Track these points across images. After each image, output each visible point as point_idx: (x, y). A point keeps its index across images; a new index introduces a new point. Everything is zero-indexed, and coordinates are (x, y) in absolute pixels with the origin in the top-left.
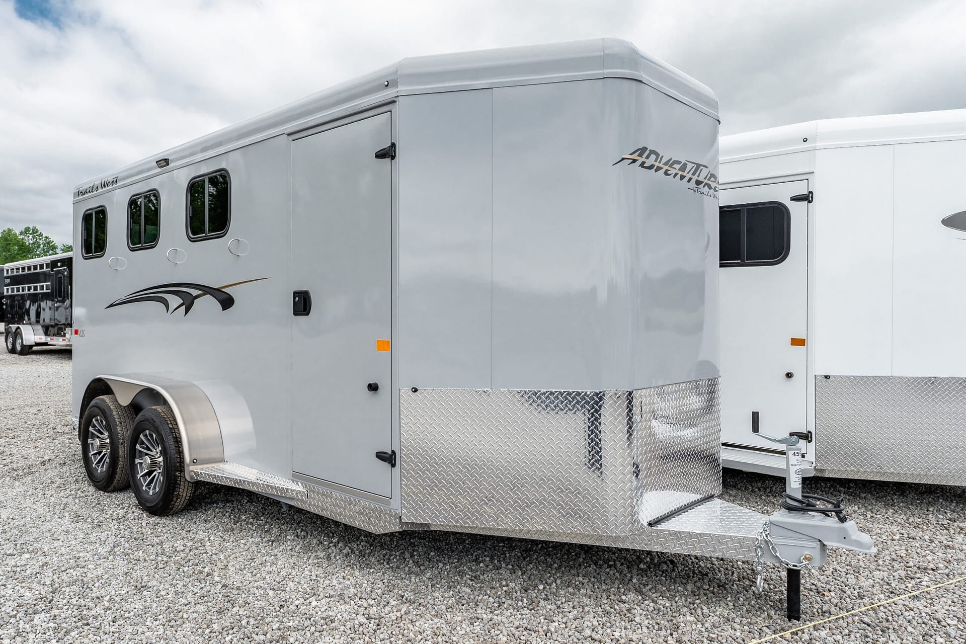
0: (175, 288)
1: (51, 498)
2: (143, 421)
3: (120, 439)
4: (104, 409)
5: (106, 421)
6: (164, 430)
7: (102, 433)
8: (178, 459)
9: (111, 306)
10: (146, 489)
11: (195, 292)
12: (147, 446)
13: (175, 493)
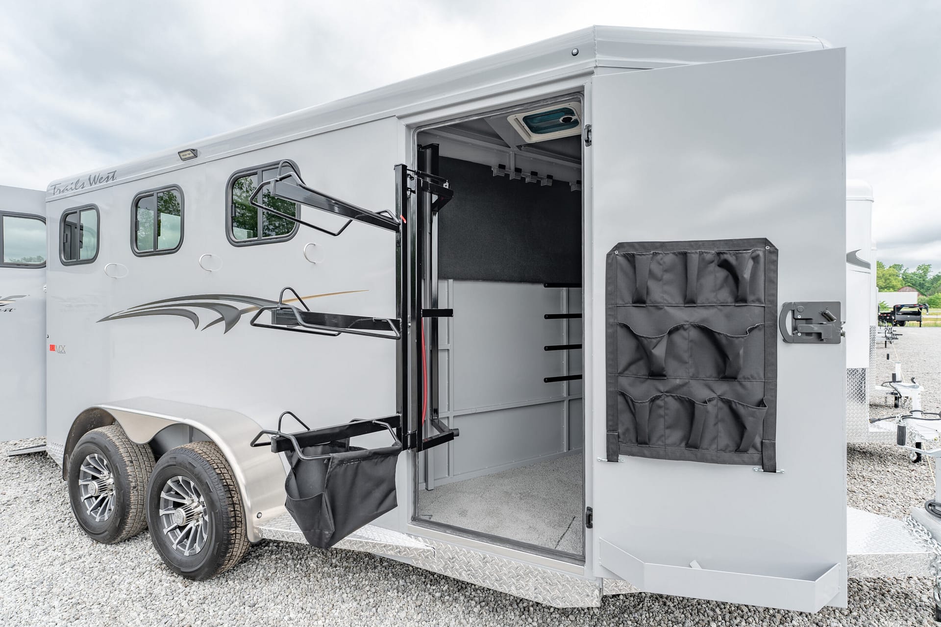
0: (210, 301)
1: (25, 570)
2: (175, 465)
3: (132, 482)
4: (106, 447)
5: (109, 460)
6: (210, 477)
7: (100, 472)
8: (232, 513)
9: (107, 319)
10: (177, 548)
11: (241, 306)
12: (177, 493)
13: (228, 555)
